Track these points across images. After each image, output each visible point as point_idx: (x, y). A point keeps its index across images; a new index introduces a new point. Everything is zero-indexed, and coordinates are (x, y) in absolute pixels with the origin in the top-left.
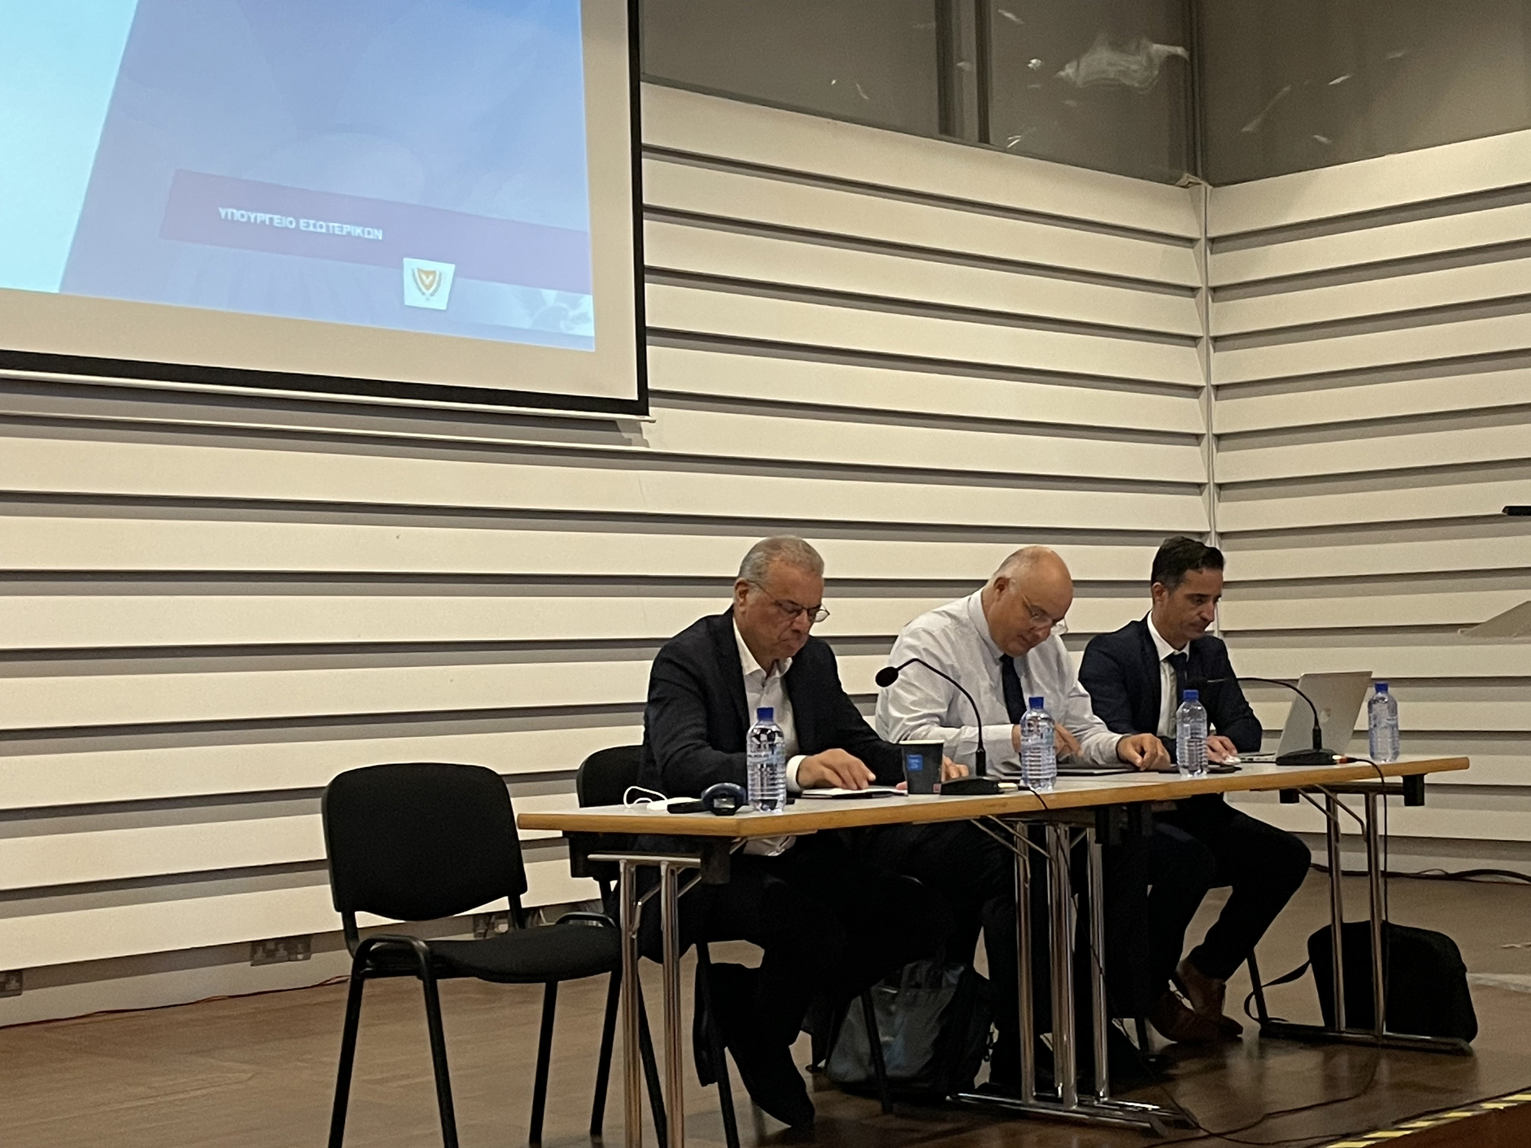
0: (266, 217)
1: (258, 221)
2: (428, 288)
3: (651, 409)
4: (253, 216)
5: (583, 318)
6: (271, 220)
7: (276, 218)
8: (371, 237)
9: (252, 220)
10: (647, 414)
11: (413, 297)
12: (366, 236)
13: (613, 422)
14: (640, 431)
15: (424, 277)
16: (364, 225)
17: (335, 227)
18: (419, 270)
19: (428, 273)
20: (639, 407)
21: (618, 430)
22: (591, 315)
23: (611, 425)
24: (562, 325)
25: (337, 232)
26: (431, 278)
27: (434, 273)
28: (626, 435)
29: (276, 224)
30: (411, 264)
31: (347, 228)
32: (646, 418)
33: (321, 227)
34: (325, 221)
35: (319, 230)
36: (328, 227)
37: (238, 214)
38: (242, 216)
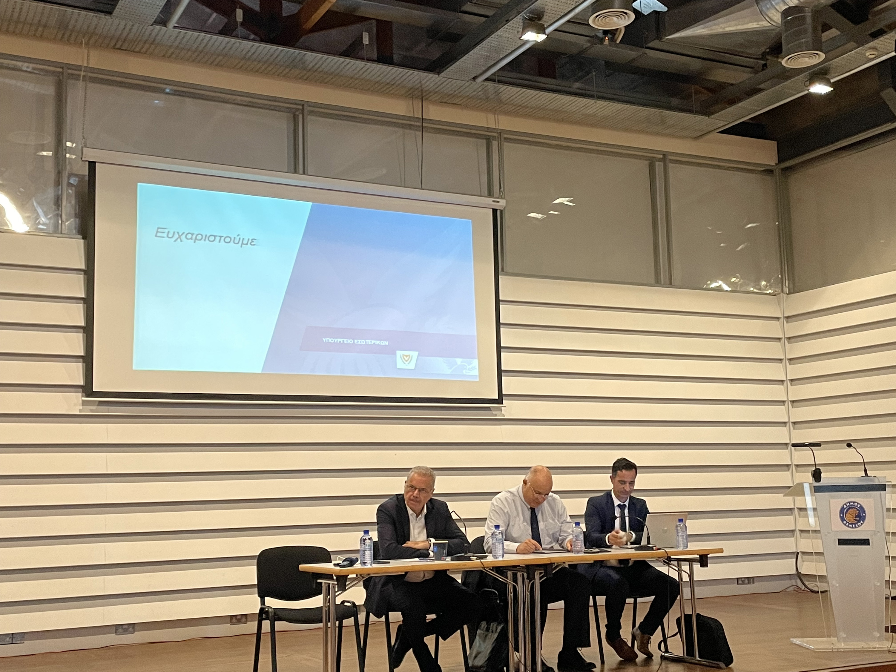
0: (342, 340)
1: (338, 342)
2: (407, 361)
3: (504, 401)
4: (336, 340)
5: (473, 368)
6: (343, 341)
7: (345, 340)
8: (383, 344)
9: (336, 341)
10: (502, 404)
11: (400, 364)
12: (382, 344)
13: (489, 408)
14: (501, 410)
15: (405, 357)
16: (380, 340)
17: (369, 342)
18: (403, 355)
19: (407, 356)
20: (499, 401)
21: (491, 411)
22: (477, 367)
23: (488, 409)
24: (464, 372)
25: (369, 343)
26: (408, 357)
27: (409, 356)
28: (494, 412)
29: (345, 342)
30: (399, 353)
31: (373, 342)
32: (502, 405)
33: (363, 342)
34: (365, 340)
35: (362, 343)
36: (366, 342)
37: (330, 340)
38: (332, 340)
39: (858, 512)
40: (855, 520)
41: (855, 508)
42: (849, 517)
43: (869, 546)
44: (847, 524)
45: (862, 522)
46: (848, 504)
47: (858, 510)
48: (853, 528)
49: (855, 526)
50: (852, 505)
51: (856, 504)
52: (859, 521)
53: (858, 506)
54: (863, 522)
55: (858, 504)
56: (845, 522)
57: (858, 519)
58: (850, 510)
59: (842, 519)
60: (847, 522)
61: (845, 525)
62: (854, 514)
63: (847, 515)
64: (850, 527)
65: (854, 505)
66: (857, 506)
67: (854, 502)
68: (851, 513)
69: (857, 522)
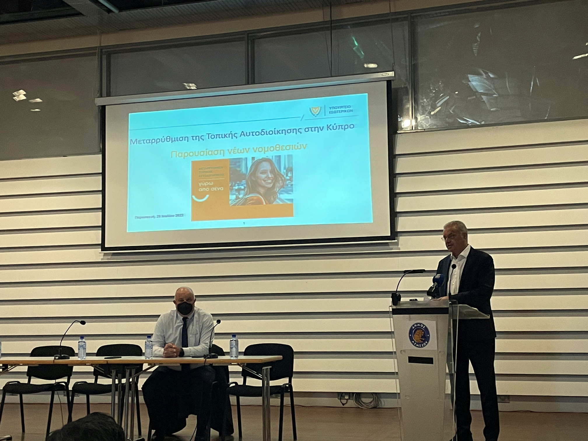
14: (397, 245)
20: (392, 238)
21: (388, 246)
23: (386, 244)
39: (423, 332)
40: (421, 340)
41: (422, 329)
42: (417, 338)
43: (432, 364)
44: (415, 343)
45: (426, 342)
46: (416, 325)
47: (423, 331)
48: (419, 347)
49: (421, 346)
50: (419, 326)
51: (422, 326)
52: (424, 341)
53: (424, 327)
54: (428, 342)
55: (424, 325)
56: (413, 342)
57: (424, 339)
58: (418, 331)
59: (411, 339)
60: (415, 342)
61: (413, 344)
62: (421, 335)
63: (415, 335)
64: (417, 347)
65: (420, 327)
66: (422, 327)
67: (420, 324)
68: (418, 334)
69: (422, 342)
